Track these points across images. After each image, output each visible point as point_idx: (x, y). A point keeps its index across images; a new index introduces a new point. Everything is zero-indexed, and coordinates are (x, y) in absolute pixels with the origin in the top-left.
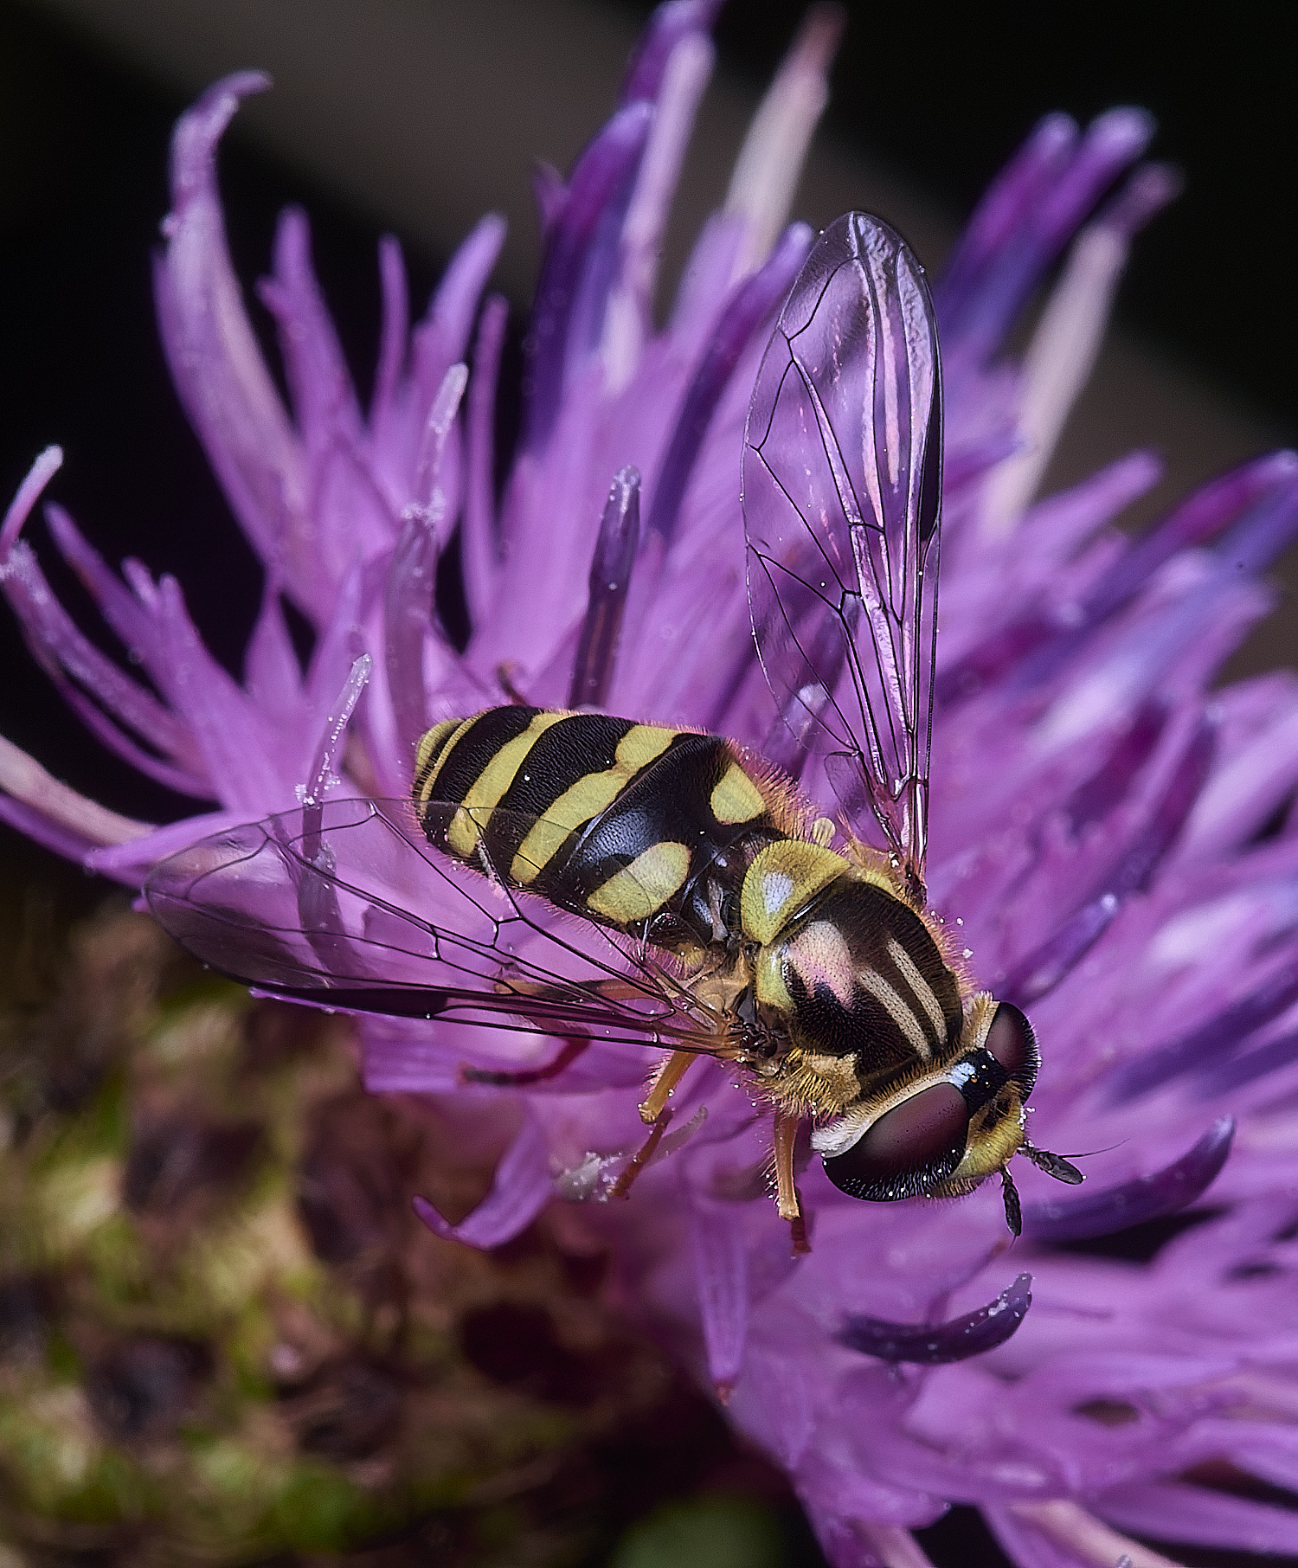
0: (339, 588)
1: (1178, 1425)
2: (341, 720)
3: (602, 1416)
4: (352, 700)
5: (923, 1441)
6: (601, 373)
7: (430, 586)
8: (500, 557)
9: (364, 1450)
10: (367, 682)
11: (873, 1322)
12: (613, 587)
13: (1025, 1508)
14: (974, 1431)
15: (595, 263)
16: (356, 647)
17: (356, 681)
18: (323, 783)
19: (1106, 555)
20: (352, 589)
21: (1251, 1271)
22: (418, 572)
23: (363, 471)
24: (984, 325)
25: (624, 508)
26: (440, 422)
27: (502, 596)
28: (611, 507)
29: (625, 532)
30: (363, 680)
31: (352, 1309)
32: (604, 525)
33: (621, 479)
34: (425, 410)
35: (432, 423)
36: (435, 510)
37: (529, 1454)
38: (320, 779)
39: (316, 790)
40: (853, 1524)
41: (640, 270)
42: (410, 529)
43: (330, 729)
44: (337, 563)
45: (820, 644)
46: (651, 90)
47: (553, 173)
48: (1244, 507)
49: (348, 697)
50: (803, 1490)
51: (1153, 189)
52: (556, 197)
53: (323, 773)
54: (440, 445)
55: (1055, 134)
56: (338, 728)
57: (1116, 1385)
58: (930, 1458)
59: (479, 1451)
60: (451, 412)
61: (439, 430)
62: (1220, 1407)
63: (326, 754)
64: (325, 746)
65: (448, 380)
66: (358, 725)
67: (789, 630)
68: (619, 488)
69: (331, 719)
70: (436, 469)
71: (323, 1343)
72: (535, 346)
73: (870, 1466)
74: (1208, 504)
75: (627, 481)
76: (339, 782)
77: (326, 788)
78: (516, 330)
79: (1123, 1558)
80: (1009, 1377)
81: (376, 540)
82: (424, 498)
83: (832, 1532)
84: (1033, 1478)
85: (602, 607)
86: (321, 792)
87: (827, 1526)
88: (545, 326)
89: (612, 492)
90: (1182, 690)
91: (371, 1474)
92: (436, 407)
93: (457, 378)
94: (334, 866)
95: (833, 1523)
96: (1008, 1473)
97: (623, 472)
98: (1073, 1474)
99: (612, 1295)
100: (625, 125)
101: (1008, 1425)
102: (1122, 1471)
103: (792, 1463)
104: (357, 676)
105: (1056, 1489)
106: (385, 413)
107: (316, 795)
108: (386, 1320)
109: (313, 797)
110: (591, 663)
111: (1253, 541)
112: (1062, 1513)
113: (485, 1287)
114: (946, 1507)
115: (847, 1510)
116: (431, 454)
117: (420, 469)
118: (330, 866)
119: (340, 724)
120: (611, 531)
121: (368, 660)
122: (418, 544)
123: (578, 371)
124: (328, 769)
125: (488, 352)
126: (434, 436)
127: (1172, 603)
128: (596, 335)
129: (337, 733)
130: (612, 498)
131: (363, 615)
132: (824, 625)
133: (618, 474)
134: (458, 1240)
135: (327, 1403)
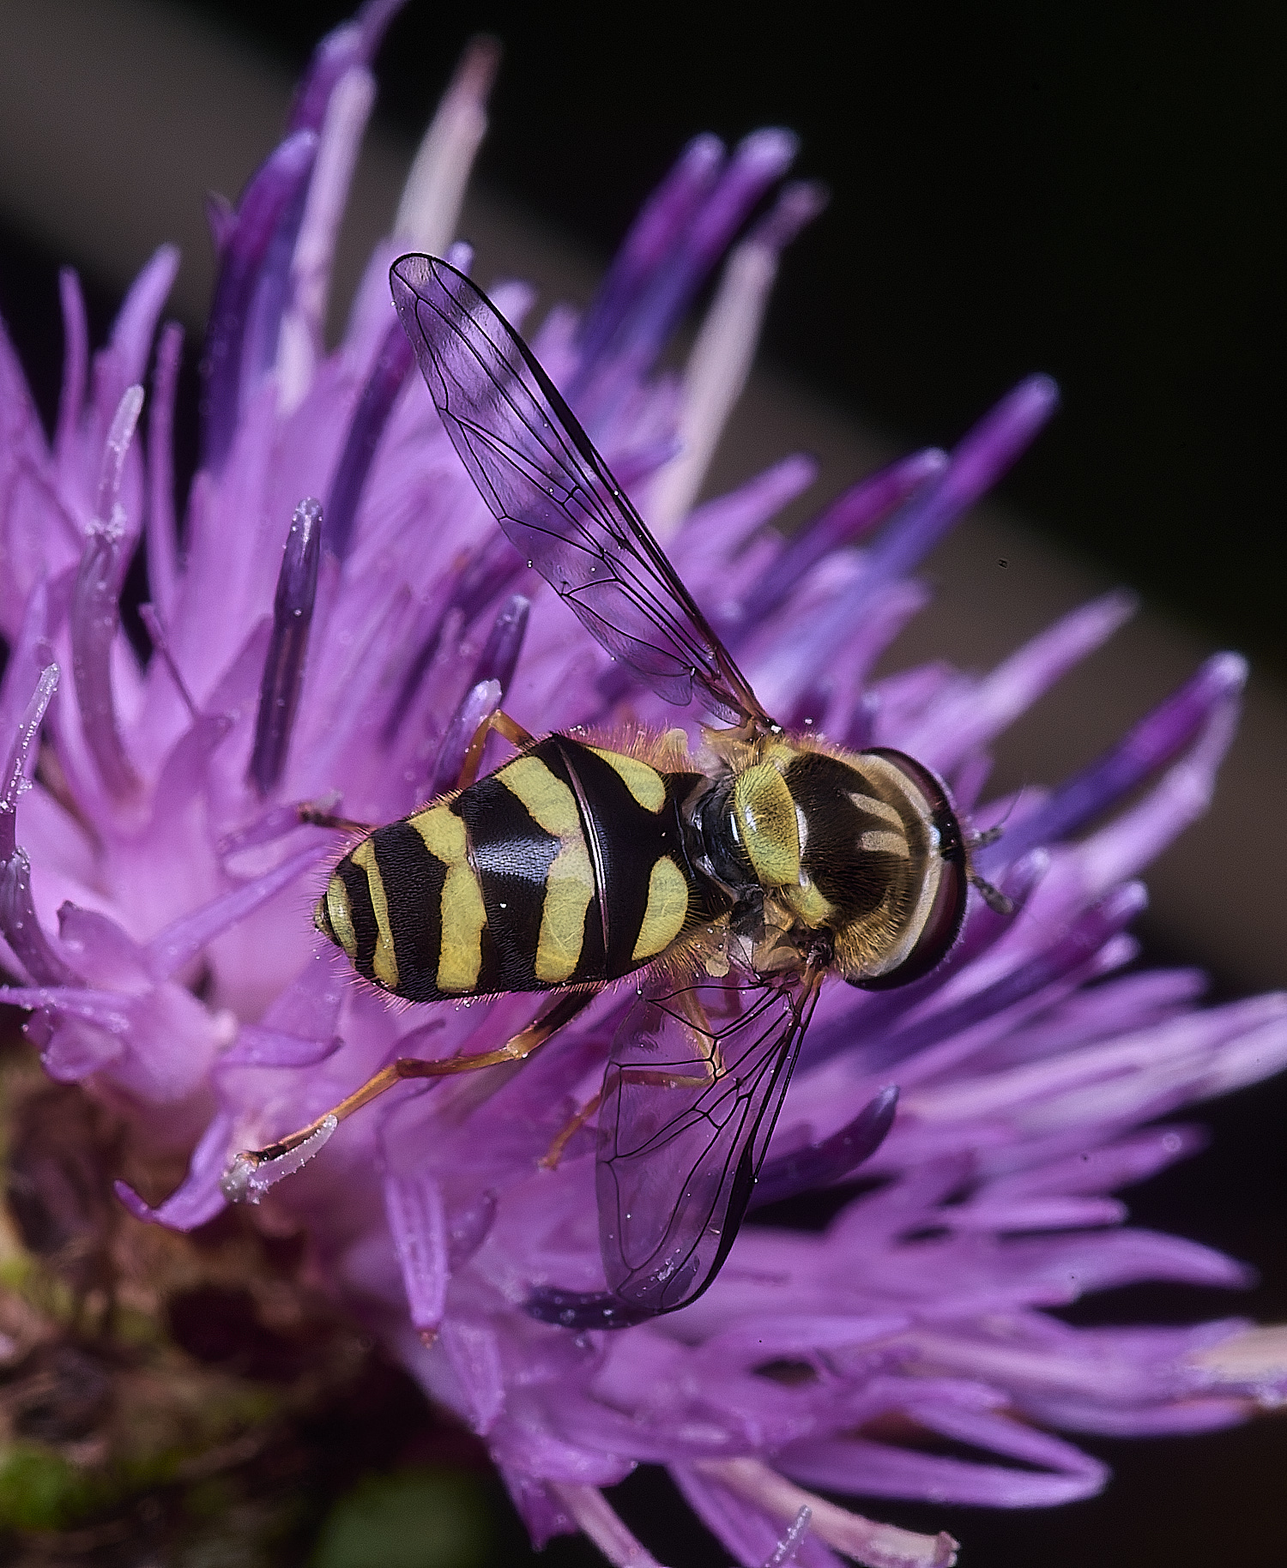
0: (28, 601)
1: (855, 1384)
2: (32, 727)
3: (305, 1392)
4: (42, 707)
5: (610, 1405)
6: (275, 393)
7: (113, 599)
8: (181, 568)
9: (78, 1431)
10: (55, 690)
11: (554, 1291)
12: (298, 613)
13: (708, 1466)
14: (662, 1394)
15: (266, 289)
16: (44, 658)
17: (45, 688)
18: (16, 788)
19: (763, 554)
20: (39, 603)
21: (922, 1235)
22: (102, 586)
23: (48, 492)
24: (642, 340)
25: (306, 539)
26: (118, 442)
27: (183, 604)
28: (293, 538)
29: (308, 560)
30: (52, 688)
31: (62, 1296)
32: (287, 555)
33: (303, 510)
34: (105, 431)
35: (111, 443)
36: (116, 526)
37: (237, 1431)
38: (13, 784)
39: (9, 795)
40: (546, 1485)
41: (312, 296)
42: (93, 544)
43: (21, 736)
44: (25, 578)
45: (492, 645)
46: (317, 123)
47: (224, 202)
48: (896, 504)
49: (37, 706)
50: (496, 1455)
51: (800, 204)
52: (227, 222)
53: (15, 778)
54: (119, 464)
55: (705, 153)
56: (29, 735)
57: (794, 1345)
58: (619, 1420)
59: (187, 1429)
60: (129, 432)
61: (118, 449)
62: (894, 1364)
63: (18, 760)
64: (17, 752)
65: (125, 401)
66: (48, 734)
67: (462, 636)
68: (301, 519)
69: (21, 727)
70: (116, 486)
71: (36, 1329)
72: (209, 368)
73: (560, 1430)
74: (860, 502)
75: (308, 512)
76: (31, 787)
77: (18, 792)
78: (192, 353)
79: (803, 1508)
80: (691, 1341)
81: (61, 557)
82: (105, 514)
83: (524, 1492)
84: (717, 1436)
85: (288, 632)
86: (14, 796)
87: (520, 1486)
88: (220, 349)
89: (294, 524)
90: (841, 681)
91: (86, 1453)
92: (114, 427)
93: (133, 399)
94: (29, 868)
95: (525, 1484)
96: (693, 1433)
97: (304, 504)
98: (754, 1432)
99: (310, 1276)
100: (290, 153)
101: (691, 1387)
102: (801, 1426)
103: (482, 1429)
104: (46, 685)
105: (739, 1447)
106: (69, 438)
107: (9, 799)
108: (95, 1305)
109: (7, 801)
110: (279, 684)
111: (906, 538)
112: (747, 1470)
113: (187, 1270)
114: (633, 1465)
115: (539, 1473)
116: (111, 472)
117: (101, 487)
118: (25, 868)
119: (31, 731)
120: (295, 559)
121: (56, 669)
122: (101, 558)
123: (252, 389)
124: (20, 774)
125: (166, 378)
126: (114, 454)
127: (828, 599)
128: (271, 356)
129: (28, 739)
130: (294, 529)
131: (51, 630)
132: (495, 628)
133: (299, 506)
134: (157, 1222)
135: (42, 1386)
